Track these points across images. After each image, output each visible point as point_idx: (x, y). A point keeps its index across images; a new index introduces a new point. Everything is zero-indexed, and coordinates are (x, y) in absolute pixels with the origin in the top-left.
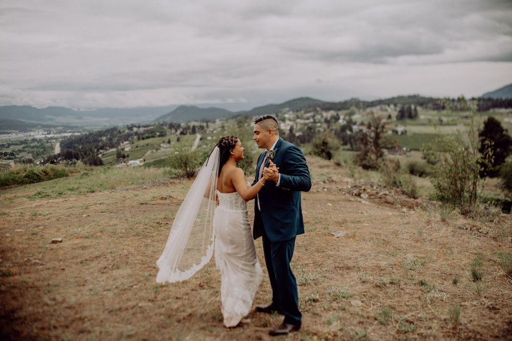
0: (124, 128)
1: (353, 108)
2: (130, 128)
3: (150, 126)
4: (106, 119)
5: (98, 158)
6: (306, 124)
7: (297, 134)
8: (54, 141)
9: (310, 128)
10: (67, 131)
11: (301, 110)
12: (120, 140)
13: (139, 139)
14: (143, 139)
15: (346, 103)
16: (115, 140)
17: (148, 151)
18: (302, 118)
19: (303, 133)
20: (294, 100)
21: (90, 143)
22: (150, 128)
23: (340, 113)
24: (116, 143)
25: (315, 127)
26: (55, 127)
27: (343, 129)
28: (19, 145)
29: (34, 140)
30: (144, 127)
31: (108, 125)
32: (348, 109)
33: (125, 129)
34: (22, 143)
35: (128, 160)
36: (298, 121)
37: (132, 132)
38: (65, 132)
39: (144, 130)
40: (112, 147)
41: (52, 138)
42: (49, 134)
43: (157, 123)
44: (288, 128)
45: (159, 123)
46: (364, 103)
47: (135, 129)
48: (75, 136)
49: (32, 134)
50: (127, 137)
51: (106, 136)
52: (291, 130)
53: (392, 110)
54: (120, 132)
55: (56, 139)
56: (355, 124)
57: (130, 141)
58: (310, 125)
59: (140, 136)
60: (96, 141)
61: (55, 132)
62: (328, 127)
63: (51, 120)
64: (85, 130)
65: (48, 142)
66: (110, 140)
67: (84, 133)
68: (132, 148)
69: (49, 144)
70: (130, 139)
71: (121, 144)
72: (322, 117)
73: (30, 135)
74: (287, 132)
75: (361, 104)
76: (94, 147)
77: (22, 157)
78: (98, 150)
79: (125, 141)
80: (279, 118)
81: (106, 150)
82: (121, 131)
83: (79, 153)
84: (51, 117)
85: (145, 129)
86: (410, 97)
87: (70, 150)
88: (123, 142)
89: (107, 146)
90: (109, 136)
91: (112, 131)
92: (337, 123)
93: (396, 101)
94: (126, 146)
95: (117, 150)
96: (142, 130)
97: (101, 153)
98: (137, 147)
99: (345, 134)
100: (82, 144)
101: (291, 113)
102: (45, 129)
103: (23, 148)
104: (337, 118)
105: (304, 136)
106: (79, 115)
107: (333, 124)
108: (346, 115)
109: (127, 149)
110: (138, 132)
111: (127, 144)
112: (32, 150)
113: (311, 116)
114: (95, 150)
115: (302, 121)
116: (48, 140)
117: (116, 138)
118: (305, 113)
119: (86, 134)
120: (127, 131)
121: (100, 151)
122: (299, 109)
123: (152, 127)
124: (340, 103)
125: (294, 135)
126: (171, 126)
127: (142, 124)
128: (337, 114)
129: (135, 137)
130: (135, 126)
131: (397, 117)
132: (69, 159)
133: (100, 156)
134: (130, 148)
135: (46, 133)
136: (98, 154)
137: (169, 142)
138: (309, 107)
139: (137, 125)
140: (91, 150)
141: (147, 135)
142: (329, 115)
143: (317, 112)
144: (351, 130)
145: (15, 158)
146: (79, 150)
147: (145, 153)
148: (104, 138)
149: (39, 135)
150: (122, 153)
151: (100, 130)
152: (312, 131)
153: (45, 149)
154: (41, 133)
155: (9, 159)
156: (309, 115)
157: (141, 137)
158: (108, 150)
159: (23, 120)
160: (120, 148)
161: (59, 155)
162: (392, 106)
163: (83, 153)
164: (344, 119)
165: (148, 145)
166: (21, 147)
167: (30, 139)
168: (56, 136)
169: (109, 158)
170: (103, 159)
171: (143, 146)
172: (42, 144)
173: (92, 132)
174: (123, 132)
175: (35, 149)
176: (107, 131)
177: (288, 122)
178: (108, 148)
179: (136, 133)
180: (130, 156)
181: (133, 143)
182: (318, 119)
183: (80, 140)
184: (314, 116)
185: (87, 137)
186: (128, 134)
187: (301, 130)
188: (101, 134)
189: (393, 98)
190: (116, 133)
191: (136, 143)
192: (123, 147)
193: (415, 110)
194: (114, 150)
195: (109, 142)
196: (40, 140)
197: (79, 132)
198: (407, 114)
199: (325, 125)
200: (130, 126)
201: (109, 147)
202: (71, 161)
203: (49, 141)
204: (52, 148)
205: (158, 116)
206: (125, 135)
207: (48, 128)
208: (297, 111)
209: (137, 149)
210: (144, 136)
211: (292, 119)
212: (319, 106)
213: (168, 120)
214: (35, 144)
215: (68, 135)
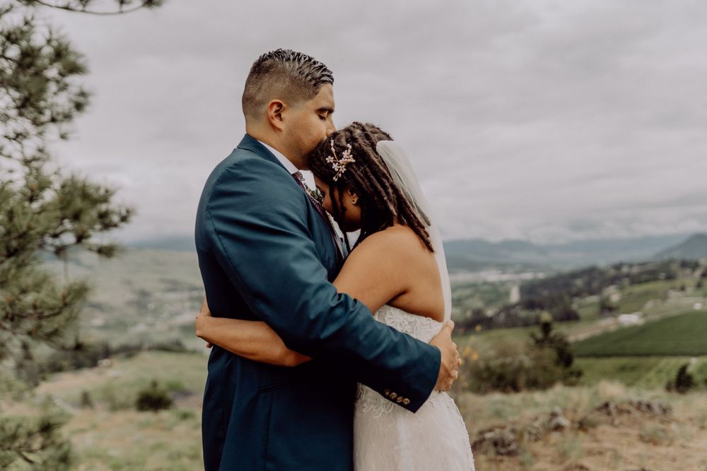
0: (608, 267)
2: (618, 267)
3: (649, 263)
4: (580, 254)
5: (572, 310)
8: (510, 284)
10: (528, 271)
12: (603, 284)
13: (632, 283)
14: (640, 283)
17: (648, 301)
21: (558, 287)
22: (648, 267)
24: (598, 288)
26: (511, 265)
29: (485, 283)
30: (639, 265)
31: (583, 263)
33: (609, 269)
34: (470, 286)
35: (618, 314)
37: (621, 273)
38: (525, 273)
39: (640, 271)
40: (592, 293)
41: (508, 281)
42: (503, 275)
43: (659, 260)
47: (625, 269)
48: (538, 278)
49: (483, 274)
50: (614, 280)
51: (582, 278)
54: (601, 273)
55: (513, 282)
57: (618, 285)
60: (567, 285)
61: (512, 272)
63: (505, 256)
64: (550, 270)
66: (589, 284)
67: (550, 274)
68: (623, 297)
69: (503, 289)
70: (617, 282)
71: (605, 290)
73: (480, 277)
76: (565, 293)
78: (571, 298)
79: (612, 285)
81: (583, 298)
82: (604, 271)
83: (544, 300)
84: (505, 252)
85: (641, 268)
87: (532, 297)
88: (607, 287)
89: (583, 292)
90: (586, 279)
91: (590, 272)
94: (613, 292)
95: (600, 300)
96: (636, 269)
97: (575, 302)
98: (631, 295)
100: (548, 289)
102: (500, 268)
103: (474, 292)
106: (543, 250)
109: (614, 299)
110: (631, 273)
111: (614, 290)
112: (482, 295)
114: (567, 298)
116: (503, 283)
117: (597, 282)
119: (553, 277)
120: (612, 272)
121: (575, 299)
123: (652, 266)
126: (684, 264)
127: (634, 262)
129: (626, 281)
130: (625, 265)
132: (530, 309)
133: (574, 306)
134: (620, 297)
135: (499, 273)
136: (571, 304)
137: (683, 289)
139: (628, 263)
140: (561, 297)
141: (644, 277)
146: (544, 297)
147: (644, 304)
148: (579, 282)
149: (492, 276)
150: (608, 303)
151: (574, 269)
153: (498, 294)
154: (494, 273)
157: (635, 280)
158: (586, 298)
160: (603, 295)
161: (517, 304)
165: (647, 292)
166: (468, 292)
167: (480, 281)
168: (512, 277)
169: (587, 310)
170: (580, 312)
171: (639, 294)
172: (495, 289)
173: (560, 273)
174: (608, 273)
175: (487, 295)
176: (584, 271)
178: (585, 295)
179: (627, 276)
180: (620, 308)
181: (623, 288)
183: (545, 284)
186: (615, 275)
188: (574, 275)
190: (595, 274)
191: (628, 290)
192: (607, 295)
194: (596, 298)
195: (586, 287)
196: (492, 284)
197: (542, 273)
200: (617, 265)
201: (587, 293)
204: (507, 294)
206: (610, 277)
207: (503, 267)
210: (642, 279)
213: (678, 255)
214: (485, 288)
215: (528, 276)
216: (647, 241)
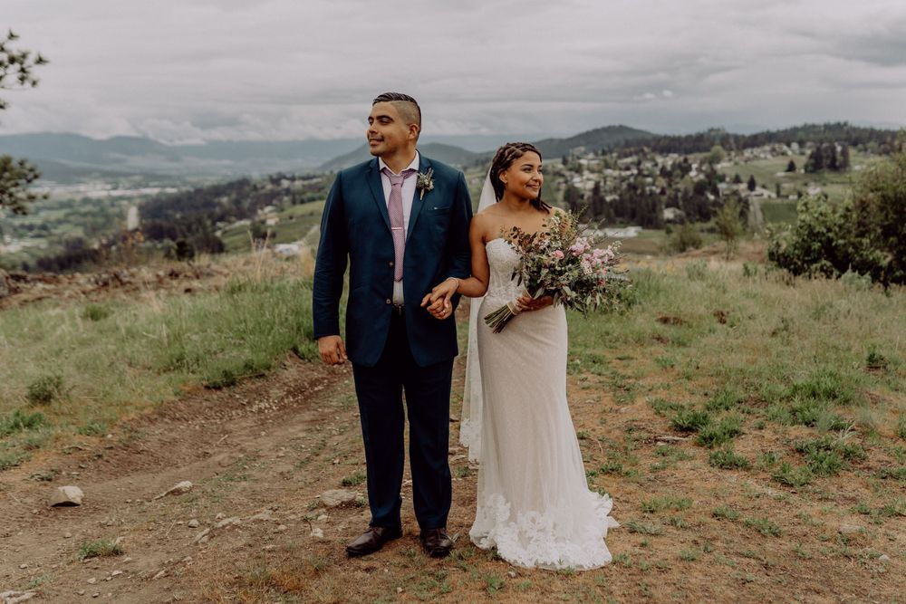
0: (264, 180)
1: (717, 148)
2: (276, 181)
3: (314, 177)
4: (226, 162)
5: (215, 238)
6: (623, 179)
7: (608, 199)
8: (125, 203)
9: (632, 187)
10: (151, 184)
11: (611, 152)
12: (256, 204)
13: (294, 202)
14: (303, 202)
15: (700, 137)
16: (246, 204)
17: (312, 225)
18: (615, 167)
19: (620, 195)
20: (596, 131)
21: (196, 208)
22: (315, 181)
23: (691, 157)
24: (249, 210)
25: (643, 185)
26: (127, 175)
27: (700, 188)
28: (57, 209)
29: (86, 201)
30: (304, 179)
31: (230, 173)
32: (708, 150)
33: (265, 183)
34: (62, 205)
35: (275, 244)
36: (609, 172)
37: (279, 189)
38: (147, 186)
39: (304, 186)
40: (241, 216)
41: (121, 198)
42: (115, 189)
43: (327, 173)
44: (590, 185)
45: (332, 172)
46: (736, 138)
47: (285, 184)
48: (166, 194)
49: (82, 188)
50: (270, 199)
51: (229, 195)
52: (596, 189)
53: (794, 152)
54: (255, 188)
55: (130, 199)
56: (722, 179)
57: (275, 205)
58: (632, 180)
59: (297, 197)
60: (209, 204)
61: (127, 185)
62: (670, 185)
63: (117, 161)
64: (185, 183)
65: (113, 205)
66: (237, 202)
67: (184, 189)
68: (281, 220)
69: (116, 210)
70: (275, 202)
71: (260, 212)
72: (656, 165)
73: (78, 192)
74: (588, 194)
75: (732, 141)
76: (205, 216)
77: (63, 233)
78: (214, 223)
79: (267, 205)
80: (570, 166)
81: (230, 222)
82: (259, 186)
83: (177, 228)
84: (117, 155)
85: (306, 183)
86: (828, 127)
87: (158, 221)
88: (262, 209)
89: (231, 215)
90: (234, 196)
91: (241, 186)
92: (686, 177)
93: (801, 135)
94: (270, 215)
95: (253, 224)
96: (298, 184)
97: (220, 229)
98: (291, 218)
99: (703, 199)
100: (182, 210)
101: (591, 156)
102: (109, 179)
103: (67, 215)
104: (685, 168)
105: (622, 201)
106: (173, 154)
107: (678, 180)
108: (702, 163)
109: (271, 222)
110: (292, 189)
111: (271, 212)
112: (82, 220)
113: (632, 163)
114: (209, 223)
115: (616, 173)
116: (114, 201)
117: (249, 201)
118: (619, 157)
119: (188, 192)
120: (269, 187)
121: (219, 224)
122: (606, 149)
123: (319, 180)
124: (688, 138)
125: (602, 200)
127: (297, 175)
128: (686, 160)
129: (286, 199)
130: (285, 178)
131: (806, 167)
132: (156, 239)
133: (218, 234)
134: (277, 219)
135: (109, 187)
136: (214, 231)
138: (627, 144)
139: (288, 176)
140: (200, 222)
141: (309, 195)
142: (669, 161)
143: (645, 155)
144: (715, 192)
145: (51, 235)
146: (176, 221)
147: (308, 229)
148: (224, 200)
149: (97, 190)
150: (263, 230)
151: (216, 183)
152: (639, 192)
153: (108, 218)
154: (99, 186)
155: (39, 236)
156: (629, 160)
157: (298, 199)
158: (234, 222)
159: (64, 161)
160: (257, 219)
161: (136, 230)
162: (795, 146)
163: (184, 228)
164: (699, 170)
165: (312, 214)
166: (60, 214)
167: (78, 198)
168: (128, 193)
169: (236, 238)
170: (226, 241)
171: (303, 216)
172: (102, 210)
173: (199, 186)
174: (263, 188)
175: (90, 219)
176: (231, 186)
177: (586, 174)
178: (233, 219)
179: (288, 191)
180: (278, 235)
181: (282, 210)
182: (648, 169)
183: (176, 202)
184: (639, 163)
185: (190, 196)
186: (272, 191)
187: (614, 190)
188: (218, 191)
189: (795, 130)
190: (247, 189)
191: (289, 211)
192: (263, 218)
193: (844, 153)
194: (246, 222)
195: (234, 207)
196: (98, 202)
197: (173, 187)
198: (826, 162)
199: (662, 182)
200: (275, 177)
201: (235, 216)
202: (161, 242)
203: (116, 203)
204: (122, 216)
205: (328, 159)
206: (266, 195)
207: (113, 177)
208: (604, 153)
209: (291, 221)
210: (305, 197)
211: (596, 168)
212: (648, 146)
214: (88, 208)
215: (153, 191)
216: (311, 145)
